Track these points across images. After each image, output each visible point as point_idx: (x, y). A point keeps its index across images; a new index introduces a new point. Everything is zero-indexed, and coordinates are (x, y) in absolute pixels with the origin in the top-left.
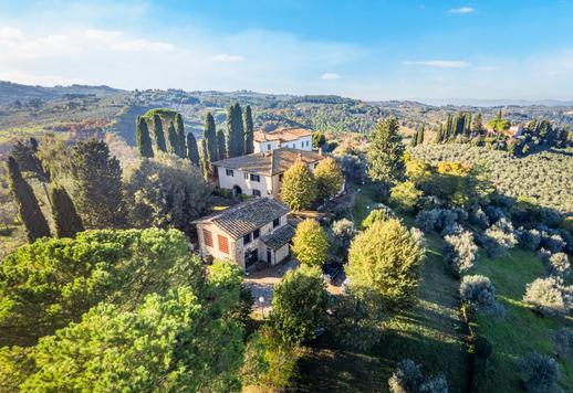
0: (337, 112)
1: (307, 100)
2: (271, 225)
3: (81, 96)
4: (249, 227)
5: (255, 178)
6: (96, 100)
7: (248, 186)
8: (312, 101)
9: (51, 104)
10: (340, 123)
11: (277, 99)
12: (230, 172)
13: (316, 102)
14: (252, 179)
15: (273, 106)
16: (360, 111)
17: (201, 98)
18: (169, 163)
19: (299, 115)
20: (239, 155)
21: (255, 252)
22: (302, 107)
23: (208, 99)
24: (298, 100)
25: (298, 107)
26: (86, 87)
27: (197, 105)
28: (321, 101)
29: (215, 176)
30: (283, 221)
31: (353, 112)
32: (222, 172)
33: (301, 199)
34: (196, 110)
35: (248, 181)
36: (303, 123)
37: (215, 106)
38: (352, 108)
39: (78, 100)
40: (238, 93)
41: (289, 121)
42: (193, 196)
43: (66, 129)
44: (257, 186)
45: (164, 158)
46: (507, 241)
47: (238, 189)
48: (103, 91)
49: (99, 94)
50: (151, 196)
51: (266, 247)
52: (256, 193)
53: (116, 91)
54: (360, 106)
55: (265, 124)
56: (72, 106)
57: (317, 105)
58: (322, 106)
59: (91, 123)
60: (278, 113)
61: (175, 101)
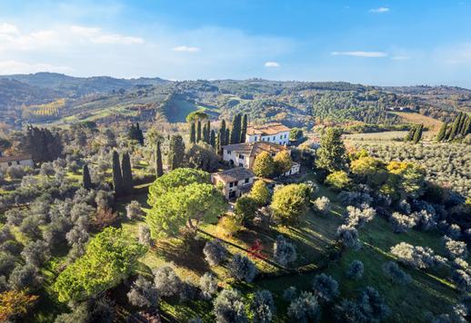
0: (343, 99)
1: (312, 87)
2: (244, 181)
3: (145, 86)
4: (233, 179)
5: (241, 157)
6: (153, 89)
7: (237, 160)
8: (317, 88)
9: (129, 91)
10: (345, 110)
11: (284, 86)
12: (229, 152)
13: (322, 88)
14: (240, 157)
15: (278, 93)
16: (371, 98)
17: (220, 87)
18: (204, 147)
19: (301, 101)
20: (236, 143)
21: (234, 192)
22: (305, 94)
23: (225, 88)
24: (303, 87)
25: (301, 94)
26: (148, 79)
27: (216, 92)
28: (327, 88)
29: (221, 153)
30: (251, 180)
31: (361, 99)
32: (225, 152)
33: (263, 172)
34: (215, 96)
35: (237, 158)
36: (304, 110)
37: (229, 93)
38: (361, 95)
39: (144, 90)
40: (250, 81)
41: (290, 108)
42: (211, 162)
43: (136, 109)
44: (242, 161)
45: (201, 144)
46: (407, 222)
47: (232, 162)
48: (156, 81)
49: (155, 84)
50: (196, 160)
51: (239, 191)
52: (241, 165)
53: (164, 81)
54: (371, 93)
55: (267, 109)
56: (140, 93)
57: (322, 92)
58: (327, 93)
59: (149, 106)
60: (282, 100)
61: (201, 89)
